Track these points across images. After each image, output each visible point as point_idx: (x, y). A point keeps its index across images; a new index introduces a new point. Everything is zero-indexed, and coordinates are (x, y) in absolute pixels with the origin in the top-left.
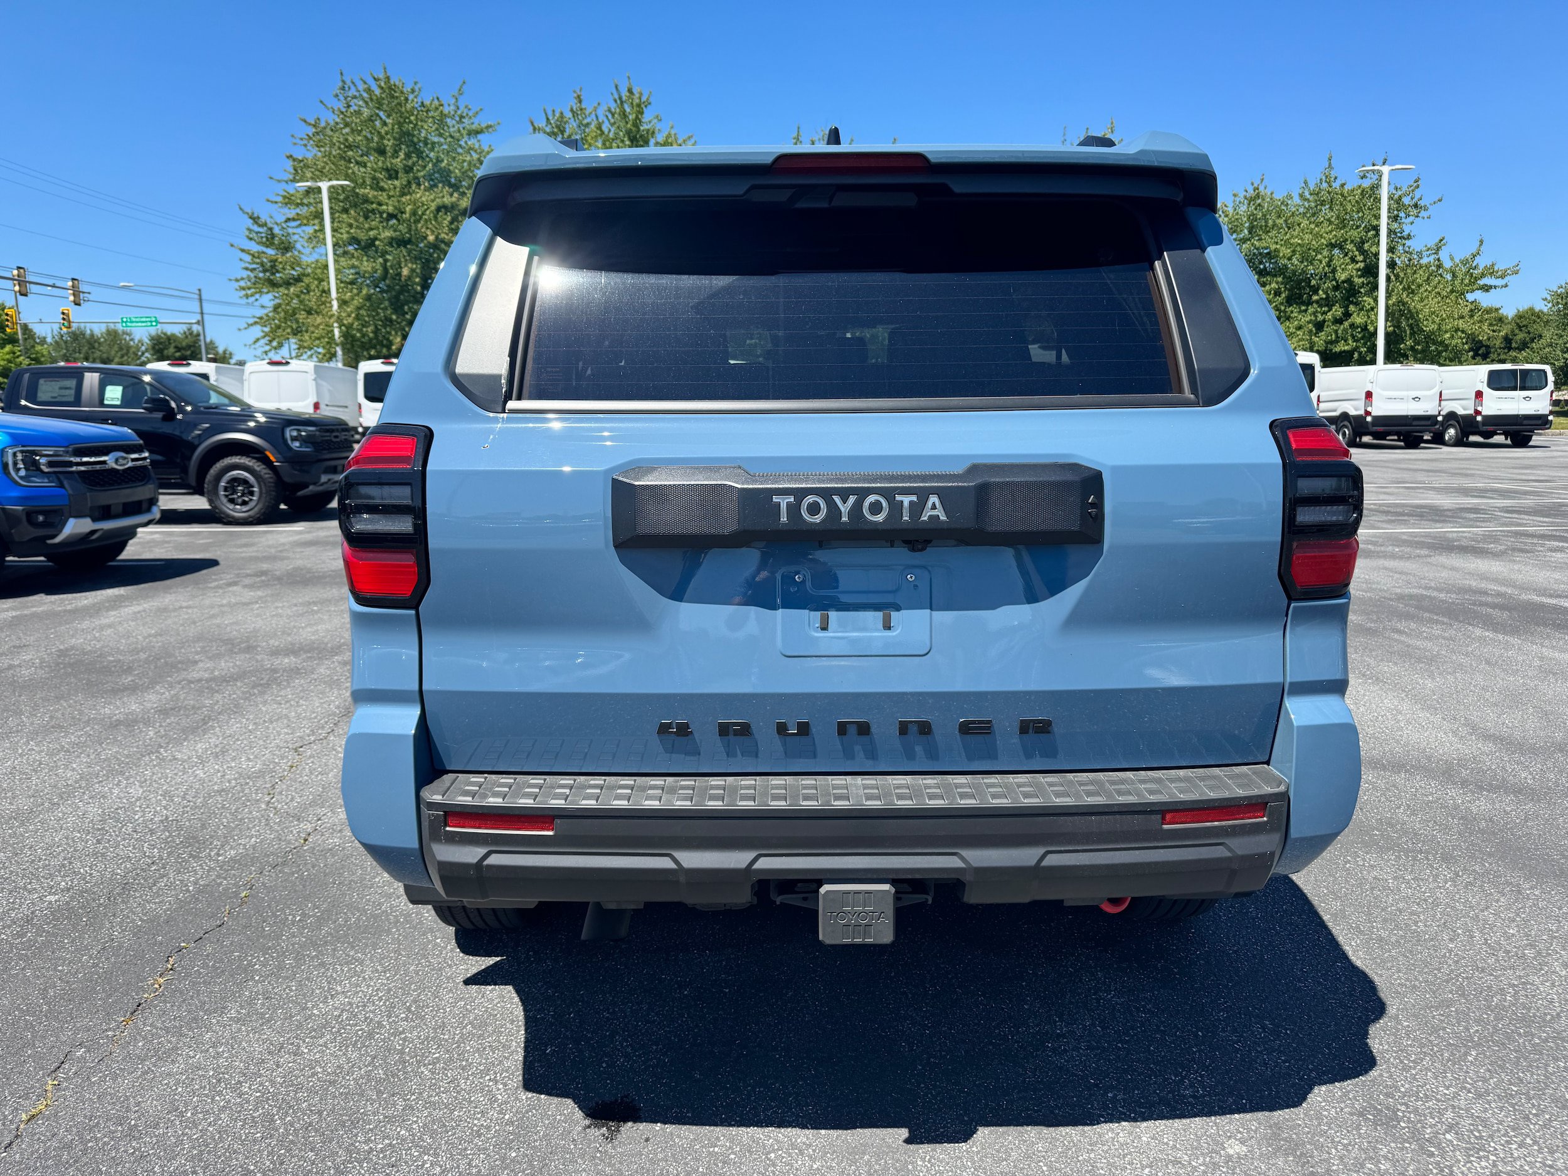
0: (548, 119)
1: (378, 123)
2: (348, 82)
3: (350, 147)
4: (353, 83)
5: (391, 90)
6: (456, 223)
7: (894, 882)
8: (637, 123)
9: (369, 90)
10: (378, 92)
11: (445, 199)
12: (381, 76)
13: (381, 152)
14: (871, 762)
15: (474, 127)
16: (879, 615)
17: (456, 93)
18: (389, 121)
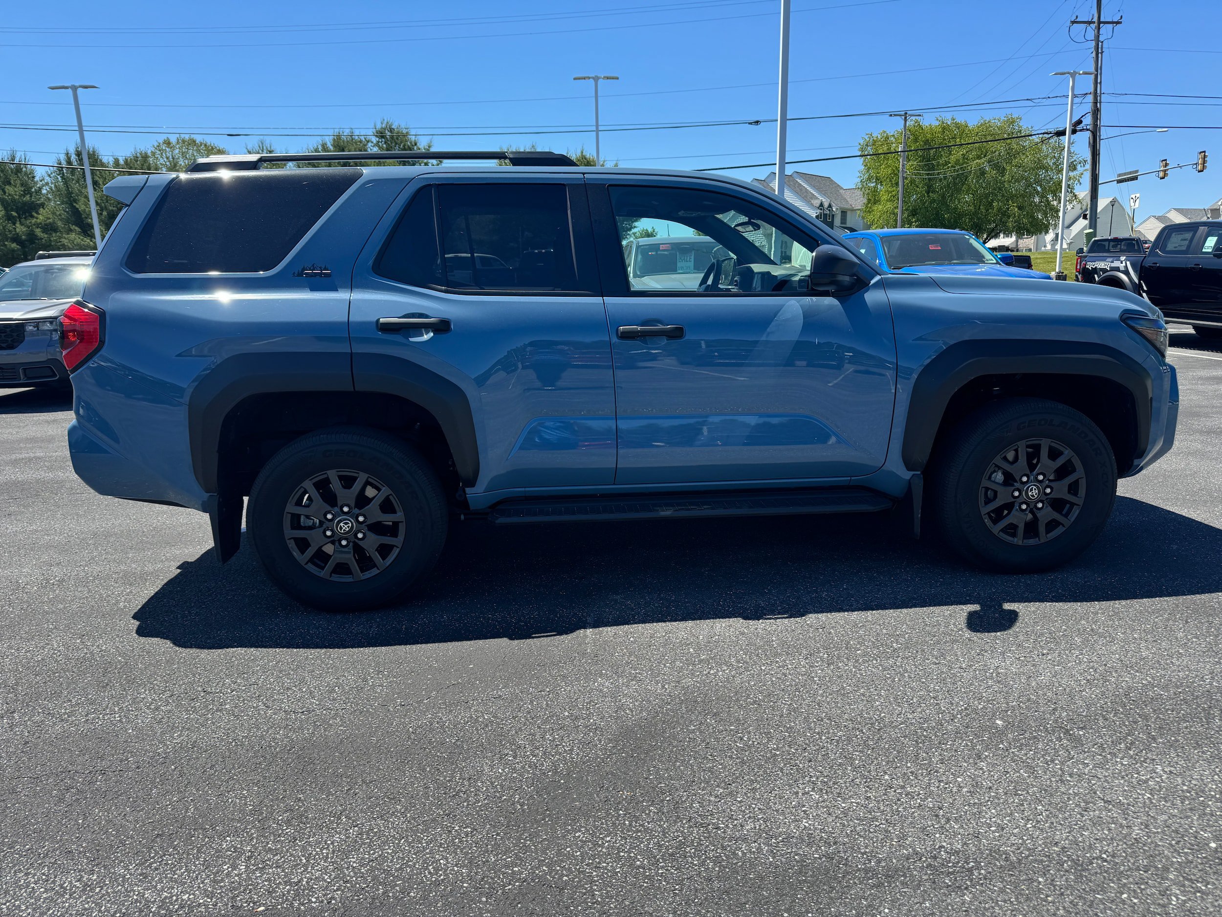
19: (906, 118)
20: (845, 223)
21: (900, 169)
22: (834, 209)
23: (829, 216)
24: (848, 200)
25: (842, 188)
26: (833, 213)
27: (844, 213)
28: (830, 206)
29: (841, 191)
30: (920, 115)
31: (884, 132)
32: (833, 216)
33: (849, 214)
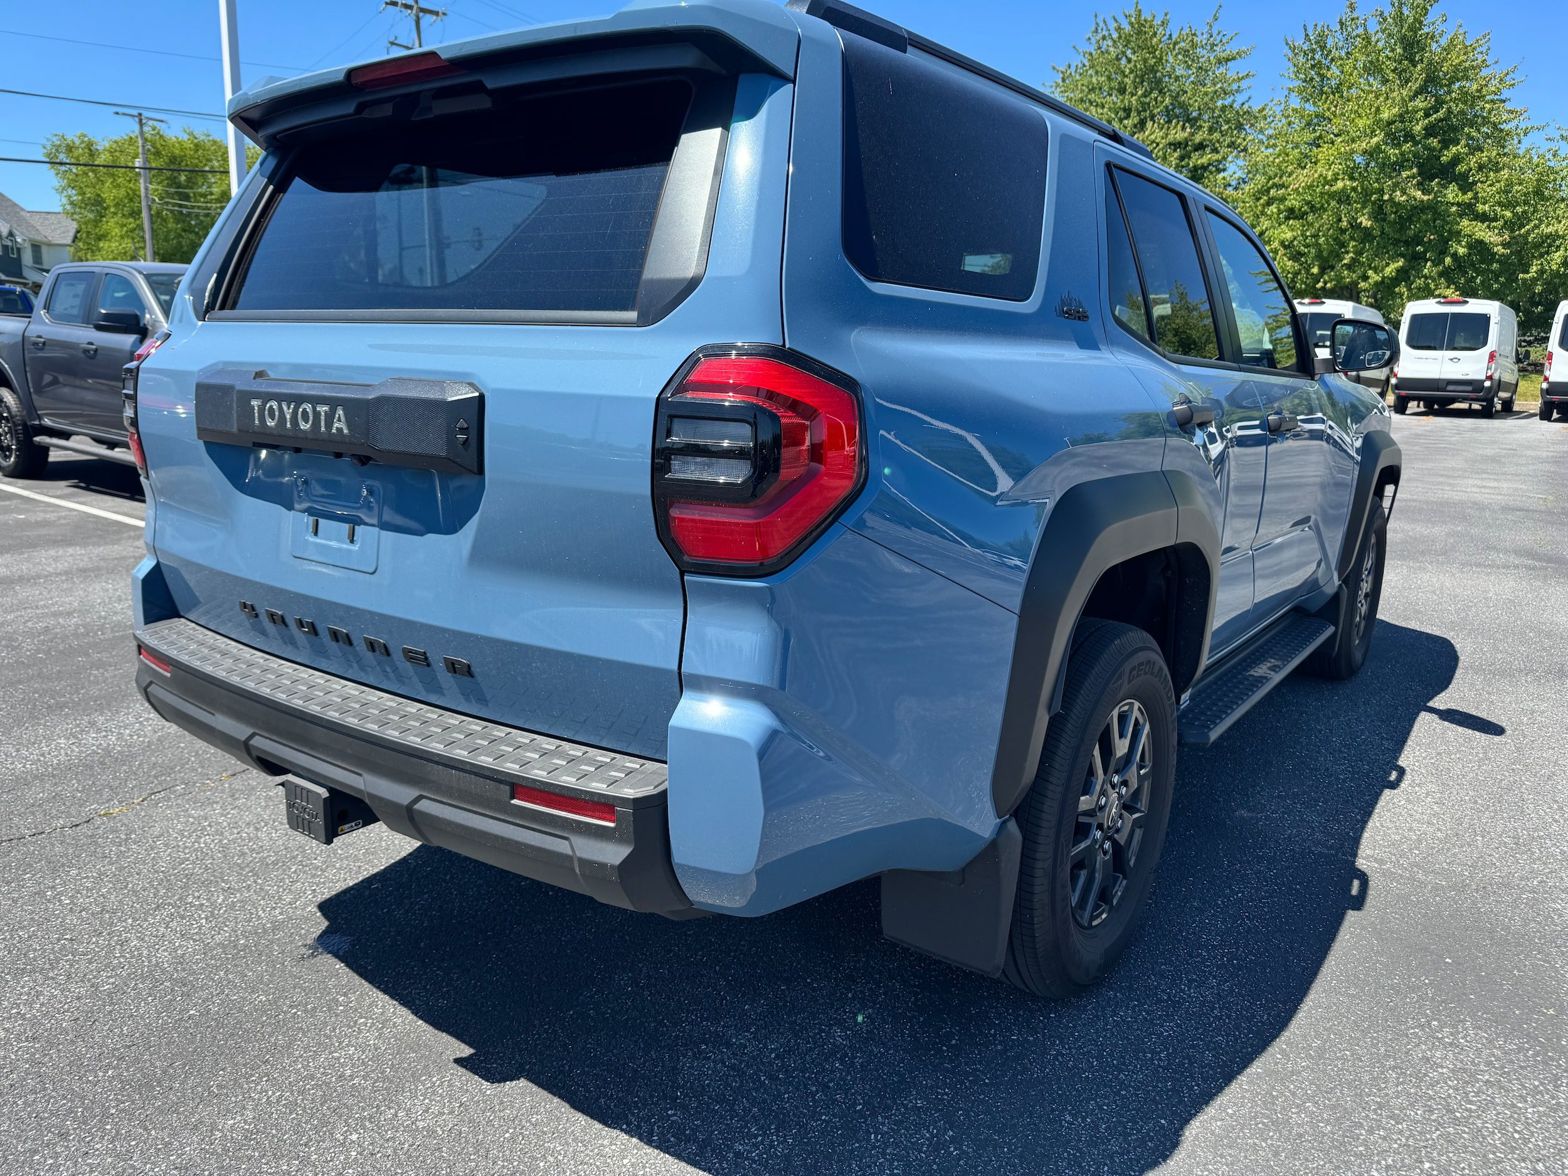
0: (1307, 35)
1: (1124, 61)
2: (1101, 24)
3: (1092, 90)
4: (1105, 22)
5: (1140, 28)
6: (1186, 160)
7: (331, 790)
8: (1413, 29)
9: (1119, 29)
10: (1127, 28)
11: (1177, 135)
12: (1132, 12)
13: (1122, 91)
14: (363, 674)
15: (1224, 55)
16: (345, 527)
17: (1210, 20)
18: (1134, 58)
19: (141, 120)
20: (40, 263)
21: (143, 194)
22: (19, 240)
23: (12, 249)
24: (39, 228)
25: (23, 210)
26: (19, 246)
27: (36, 248)
28: (11, 234)
29: (22, 213)
30: (162, 121)
31: (85, 136)
32: (19, 250)
33: (44, 250)
